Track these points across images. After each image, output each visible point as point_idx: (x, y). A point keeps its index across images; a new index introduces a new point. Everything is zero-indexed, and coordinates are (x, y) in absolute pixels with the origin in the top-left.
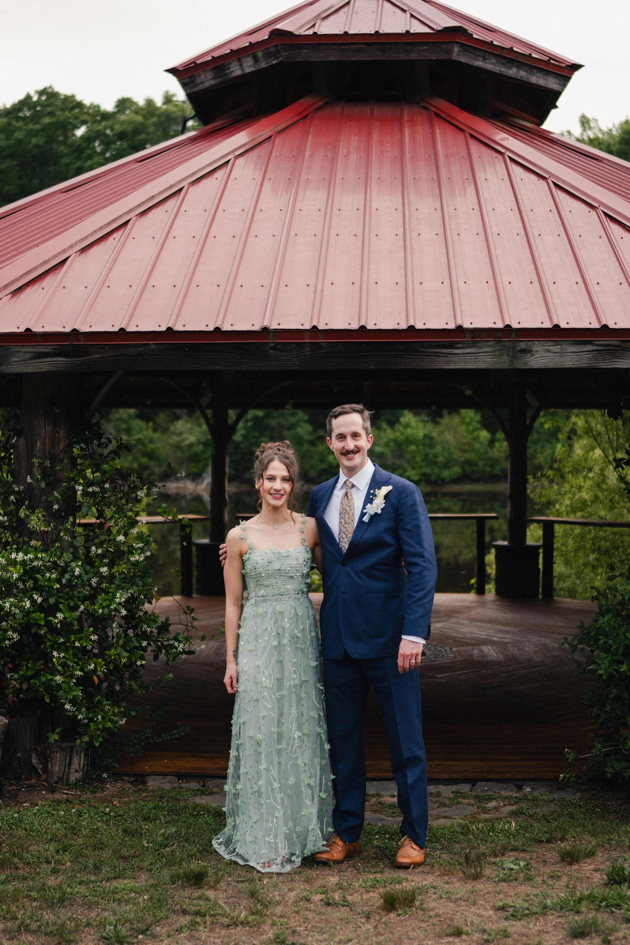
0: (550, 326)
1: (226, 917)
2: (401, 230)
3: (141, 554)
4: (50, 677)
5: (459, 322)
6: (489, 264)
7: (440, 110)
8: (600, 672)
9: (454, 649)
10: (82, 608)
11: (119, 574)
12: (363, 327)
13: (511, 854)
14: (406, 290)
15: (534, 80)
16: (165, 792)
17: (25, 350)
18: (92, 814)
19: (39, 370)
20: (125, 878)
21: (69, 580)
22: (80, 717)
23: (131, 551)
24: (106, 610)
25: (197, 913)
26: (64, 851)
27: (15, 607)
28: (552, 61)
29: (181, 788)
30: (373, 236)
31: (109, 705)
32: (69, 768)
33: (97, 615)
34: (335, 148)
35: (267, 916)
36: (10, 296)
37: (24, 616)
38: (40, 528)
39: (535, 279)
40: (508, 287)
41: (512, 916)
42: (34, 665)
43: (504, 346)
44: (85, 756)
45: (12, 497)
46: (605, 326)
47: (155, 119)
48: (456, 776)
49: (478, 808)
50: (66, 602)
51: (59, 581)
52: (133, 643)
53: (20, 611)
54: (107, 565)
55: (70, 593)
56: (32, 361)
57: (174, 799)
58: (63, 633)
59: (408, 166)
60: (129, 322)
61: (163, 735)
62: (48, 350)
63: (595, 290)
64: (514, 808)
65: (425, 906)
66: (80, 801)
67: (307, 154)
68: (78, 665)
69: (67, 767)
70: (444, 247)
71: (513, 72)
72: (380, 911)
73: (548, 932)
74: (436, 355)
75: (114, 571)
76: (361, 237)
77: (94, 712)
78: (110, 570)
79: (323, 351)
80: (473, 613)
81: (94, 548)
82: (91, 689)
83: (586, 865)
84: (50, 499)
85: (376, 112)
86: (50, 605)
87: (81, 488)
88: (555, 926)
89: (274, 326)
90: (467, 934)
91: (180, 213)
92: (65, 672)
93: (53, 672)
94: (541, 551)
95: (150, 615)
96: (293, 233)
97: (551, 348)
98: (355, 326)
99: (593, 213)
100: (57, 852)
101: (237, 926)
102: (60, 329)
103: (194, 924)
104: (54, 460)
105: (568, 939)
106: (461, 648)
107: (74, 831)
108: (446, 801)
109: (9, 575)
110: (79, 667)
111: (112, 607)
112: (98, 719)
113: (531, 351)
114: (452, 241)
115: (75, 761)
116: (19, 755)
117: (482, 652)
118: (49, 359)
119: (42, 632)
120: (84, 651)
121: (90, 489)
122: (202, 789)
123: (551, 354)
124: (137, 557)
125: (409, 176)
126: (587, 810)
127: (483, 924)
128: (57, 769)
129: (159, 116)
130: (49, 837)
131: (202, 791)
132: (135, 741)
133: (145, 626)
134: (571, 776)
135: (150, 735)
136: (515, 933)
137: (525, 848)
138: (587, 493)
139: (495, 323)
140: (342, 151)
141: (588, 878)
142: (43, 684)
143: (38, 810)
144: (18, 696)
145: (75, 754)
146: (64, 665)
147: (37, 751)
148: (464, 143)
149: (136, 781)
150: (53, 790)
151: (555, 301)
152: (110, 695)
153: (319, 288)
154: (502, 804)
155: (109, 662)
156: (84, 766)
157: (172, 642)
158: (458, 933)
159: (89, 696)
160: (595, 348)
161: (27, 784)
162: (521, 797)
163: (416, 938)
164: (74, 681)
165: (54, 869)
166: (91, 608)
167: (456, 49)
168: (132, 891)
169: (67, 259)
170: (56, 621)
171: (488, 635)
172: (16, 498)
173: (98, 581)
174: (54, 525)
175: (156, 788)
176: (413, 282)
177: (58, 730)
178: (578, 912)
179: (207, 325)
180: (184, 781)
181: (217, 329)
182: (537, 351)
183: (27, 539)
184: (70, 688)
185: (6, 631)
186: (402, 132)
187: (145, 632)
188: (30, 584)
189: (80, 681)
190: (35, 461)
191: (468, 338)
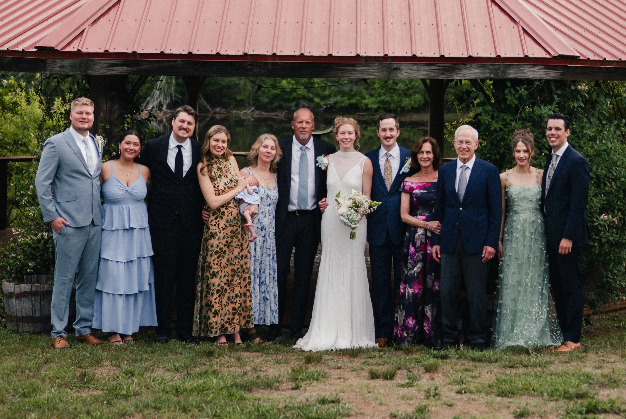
0: (411, 55)
5: (358, 52)
6: (381, 9)
12: (302, 55)
14: (329, 28)
17: (103, 62)
19: (111, 74)
36: (90, 26)
39: (407, 20)
43: (384, 66)
46: (442, 56)
56: (108, 69)
60: (166, 48)
62: (117, 63)
63: (442, 29)
74: (344, 70)
79: (279, 66)
89: (251, 53)
97: (411, 67)
98: (298, 54)
102: (125, 51)
113: (400, 69)
118: (117, 68)
123: (411, 71)
139: (379, 53)
151: (416, 37)
153: (278, 25)
160: (437, 68)
176: (334, 22)
179: (212, 51)
181: (218, 54)
182: (403, 69)
190: (101, 125)
191: (363, 62)
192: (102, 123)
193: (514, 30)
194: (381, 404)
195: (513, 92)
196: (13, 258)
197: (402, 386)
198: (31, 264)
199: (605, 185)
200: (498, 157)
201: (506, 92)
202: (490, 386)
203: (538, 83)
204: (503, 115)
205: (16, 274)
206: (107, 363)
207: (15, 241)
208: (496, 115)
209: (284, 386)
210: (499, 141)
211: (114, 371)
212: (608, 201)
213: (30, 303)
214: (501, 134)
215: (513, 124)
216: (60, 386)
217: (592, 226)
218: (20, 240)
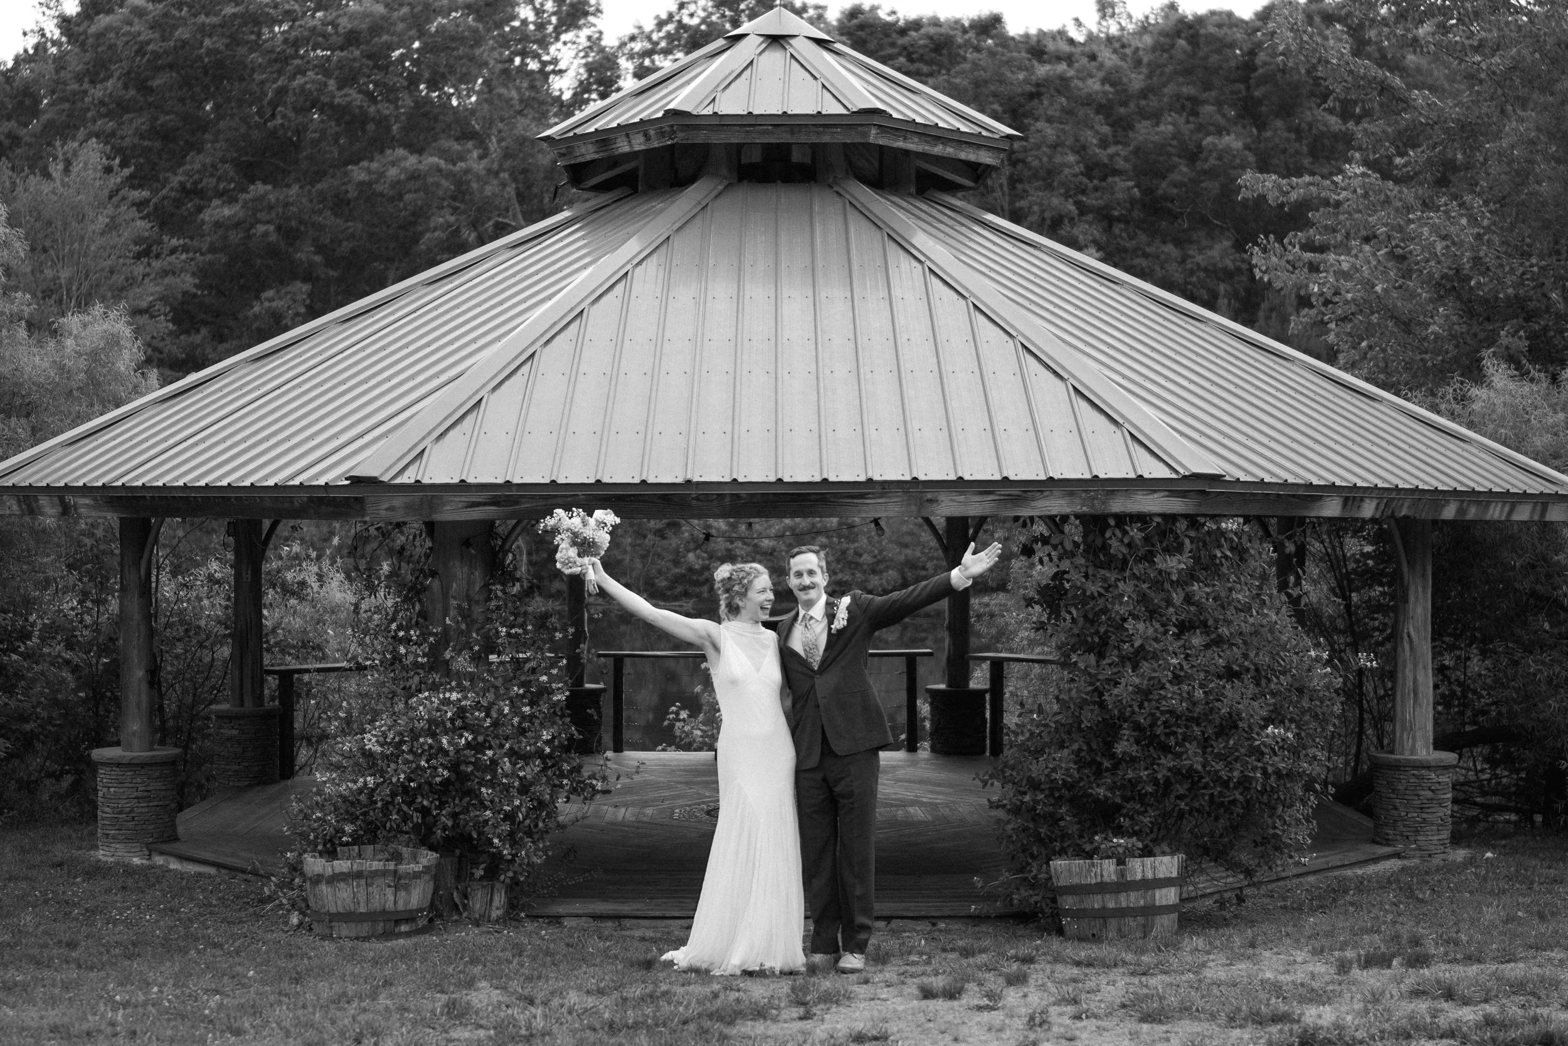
0: (954, 478)
3: (561, 694)
5: (870, 475)
6: (900, 407)
7: (856, 197)
10: (508, 746)
12: (780, 480)
14: (820, 438)
15: (963, 156)
17: (458, 499)
19: (471, 519)
22: (505, 852)
23: (551, 692)
24: (533, 747)
28: (984, 133)
29: (600, 925)
30: (785, 373)
32: (491, 905)
36: (436, 441)
37: (456, 753)
38: (466, 669)
39: (944, 425)
40: (918, 435)
42: (461, 800)
43: (911, 496)
44: (507, 892)
45: (432, 639)
46: (1006, 478)
50: (493, 740)
53: (454, 748)
54: (529, 705)
56: (466, 510)
58: (490, 770)
59: (821, 279)
60: (559, 473)
62: (480, 500)
63: (1001, 436)
68: (505, 801)
69: (488, 903)
71: (938, 150)
74: (848, 504)
75: (533, 710)
76: (773, 375)
77: (517, 847)
78: (531, 709)
81: (516, 688)
82: (515, 823)
84: (470, 640)
85: (783, 198)
86: (479, 742)
89: (696, 479)
92: (493, 807)
94: (988, 697)
96: (705, 369)
97: (955, 498)
98: (772, 479)
99: (1011, 341)
104: (469, 598)
110: (506, 803)
111: (538, 745)
112: (521, 855)
115: (496, 898)
116: (441, 893)
117: (909, 812)
118: (479, 508)
119: (470, 769)
121: (513, 631)
123: (955, 504)
124: (558, 697)
128: (478, 906)
132: (549, 883)
133: (565, 765)
135: (563, 877)
139: (903, 475)
140: (748, 258)
142: (472, 819)
144: (444, 833)
145: (496, 892)
147: (457, 889)
148: (881, 245)
149: (551, 921)
150: (478, 926)
151: (961, 450)
152: (529, 834)
153: (736, 435)
154: (915, 933)
156: (504, 903)
157: (589, 781)
159: (511, 834)
160: (998, 497)
161: (453, 919)
162: (935, 929)
164: (502, 816)
166: (516, 747)
167: (874, 131)
169: (481, 400)
170: (485, 758)
171: (916, 796)
172: (435, 640)
173: (519, 721)
175: (575, 925)
176: (826, 429)
177: (483, 866)
179: (633, 478)
180: (599, 922)
181: (644, 482)
182: (943, 501)
183: (448, 680)
184: (497, 822)
185: (435, 768)
186: (813, 228)
188: (458, 723)
189: (507, 816)
190: (454, 603)
191: (878, 490)
192: (454, 598)
193: (1117, 437)
194: (956, 1040)
195: (1119, 534)
196: (319, 819)
197: (980, 1008)
198: (349, 828)
199: (1269, 680)
200: (1097, 640)
201: (1108, 534)
202: (1124, 1006)
203: (1159, 520)
204: (1103, 572)
205: (325, 845)
206: (483, 984)
207: (319, 793)
208: (1090, 572)
209: (785, 1014)
210: (1097, 614)
211: (496, 995)
212: (1275, 704)
213: (349, 890)
214: (1101, 601)
215: (1121, 585)
216: (415, 1023)
217: (1251, 746)
218: (328, 789)
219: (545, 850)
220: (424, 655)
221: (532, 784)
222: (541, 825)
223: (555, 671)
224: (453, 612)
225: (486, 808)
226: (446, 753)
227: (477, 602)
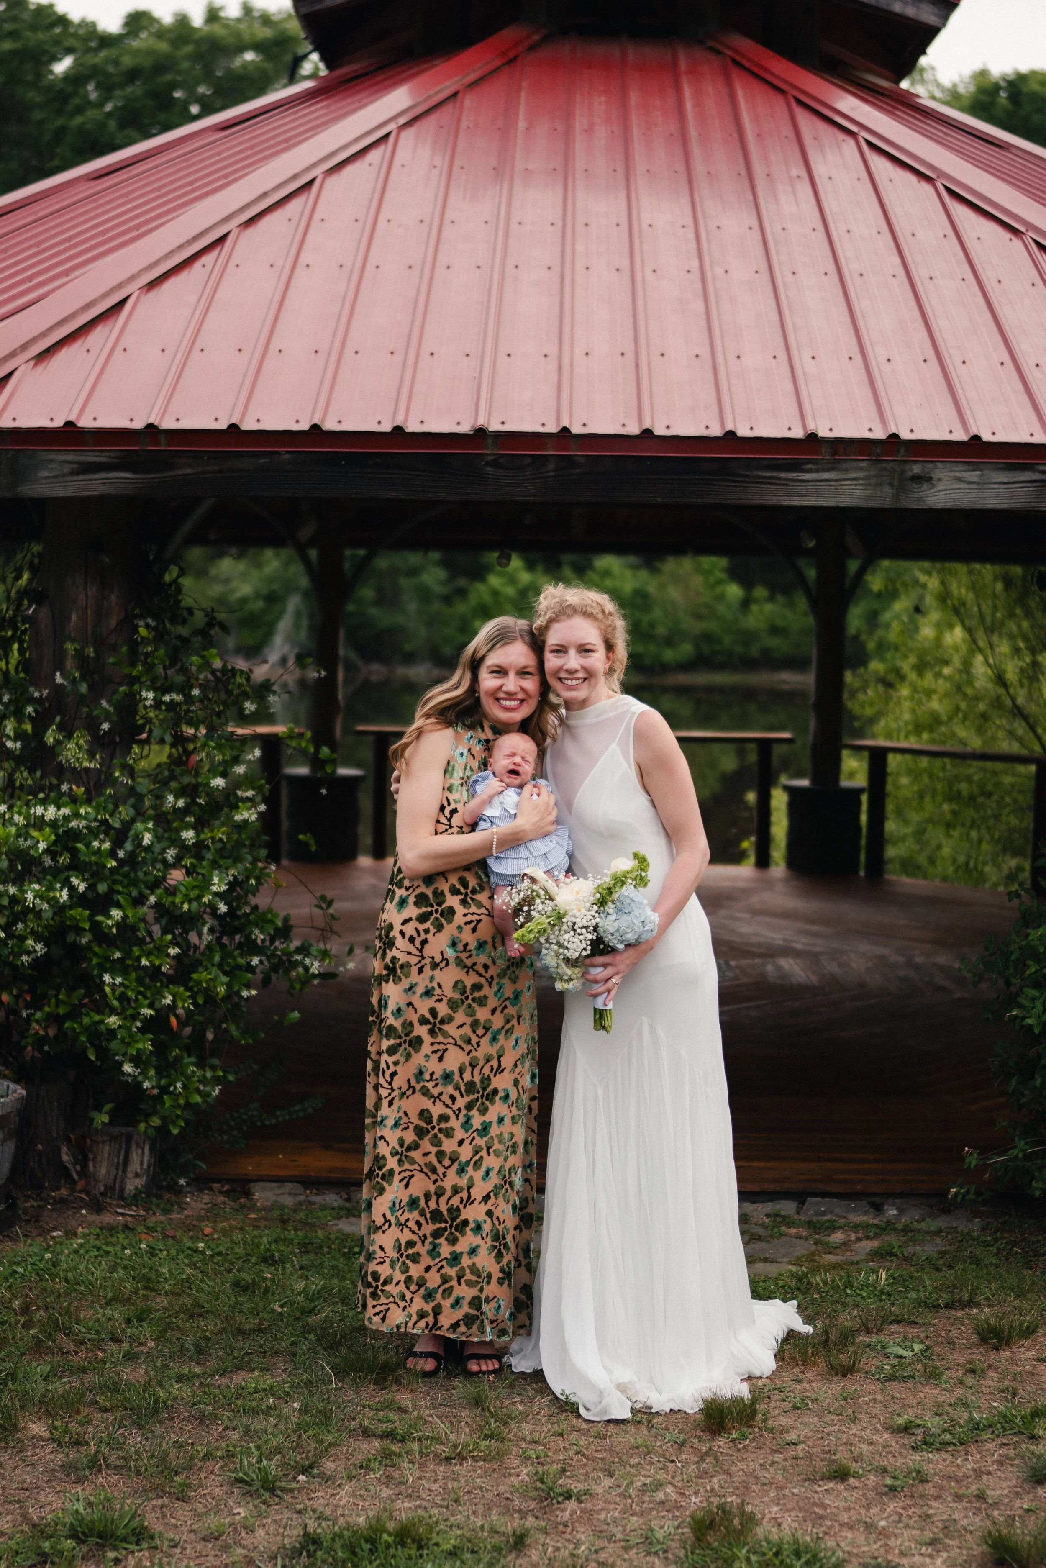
0: (964, 438)
1: (442, 1443)
2: (695, 264)
3: (250, 809)
4: (97, 1018)
5: (811, 427)
6: (851, 327)
7: (743, 56)
8: (1029, 1021)
9: (733, 963)
10: (152, 899)
11: (213, 843)
12: (647, 432)
13: (893, 1328)
14: (715, 368)
15: (897, 7)
16: (286, 1211)
17: (62, 458)
18: (173, 1252)
19: (86, 494)
20: (252, 1370)
21: (132, 855)
22: (146, 1085)
24: (195, 905)
25: (390, 1435)
26: (141, 1320)
27: (42, 898)
29: (311, 1203)
30: (648, 271)
31: (195, 1065)
32: (125, 1170)
33: (178, 913)
34: (568, 117)
35: (510, 1440)
36: (32, 363)
37: (55, 914)
38: (81, 763)
39: (930, 354)
40: (886, 368)
41: (925, 1443)
42: (69, 996)
43: (885, 469)
44: (151, 1149)
45: (30, 709)
47: (189, 49)
48: (771, 1187)
49: (816, 1243)
50: (125, 890)
51: (112, 854)
52: (234, 958)
53: (51, 906)
54: (194, 827)
55: (132, 875)
56: (75, 478)
57: (304, 1223)
58: (118, 943)
59: (696, 151)
60: (244, 413)
61: (278, 1113)
62: (103, 460)
63: (1033, 377)
64: (876, 1244)
65: (770, 1423)
66: (148, 1228)
67: (522, 125)
68: (145, 997)
69: (121, 1167)
70: (772, 295)
72: (698, 1433)
73: (989, 1473)
74: (768, 481)
75: (202, 836)
76: (627, 273)
77: (169, 1076)
78: (198, 834)
79: (578, 471)
80: (755, 900)
81: (171, 798)
82: (163, 1037)
83: (1022, 1350)
84: (95, 713)
85: (631, 56)
86: (98, 894)
87: (151, 695)
88: (1001, 1463)
89: (494, 426)
90: (857, 1476)
91: (313, 223)
92: (124, 1009)
93: (104, 1007)
94: (864, 798)
95: (264, 913)
96: (511, 262)
97: (964, 475)
98: (633, 429)
99: (1017, 242)
100: (128, 1321)
101: (464, 1459)
102: (125, 424)
103: (388, 1455)
104: (100, 643)
105: (1027, 1486)
106: (744, 962)
107: (149, 1283)
108: (761, 1232)
109: (29, 843)
110: (147, 1002)
111: (205, 900)
112: (176, 1088)
113: (930, 479)
114: (785, 284)
115: (135, 1157)
116: (40, 1147)
117: (779, 968)
118: (103, 475)
119: (84, 941)
120: (155, 972)
121: (167, 698)
122: (347, 1205)
123: (963, 486)
124: (245, 815)
125: (699, 168)
126: (998, 1249)
127: (877, 1457)
128: (103, 1171)
129: (198, 43)
130: (110, 1294)
131: (348, 1210)
132: (232, 1123)
133: (257, 931)
134: (968, 1192)
135: (255, 1113)
136: (936, 1474)
137: (913, 1318)
138: (940, 700)
139: (870, 430)
140: (580, 122)
141: (1032, 1374)
142: (86, 1029)
143: (81, 1246)
144: (41, 1050)
145: (134, 1147)
146: (122, 998)
147: (69, 1140)
148: (786, 111)
149: (233, 1190)
150: (98, 1208)
151: (967, 394)
153: (566, 361)
154: (853, 1237)
155: (197, 993)
156: (149, 1166)
157: (298, 957)
158: (841, 1475)
159: (160, 1049)
160: (1038, 476)
161: (54, 1198)
162: (884, 1225)
163: (771, 1483)
164: (139, 1024)
165: (129, 1353)
166: (167, 901)
168: (270, 1391)
169: (125, 301)
170: (110, 922)
171: (785, 940)
172: (35, 711)
173: (177, 855)
174: (101, 757)
175: (269, 1204)
176: (724, 354)
177: (108, 1107)
178: (1033, 1437)
179: (379, 422)
180: (315, 1191)
181: (398, 430)
182: (940, 480)
183: (55, 782)
184: (131, 1036)
185: (22, 939)
186: (679, 90)
187: (255, 940)
188: (64, 859)
189: (149, 1025)
190: (71, 647)
191: (826, 455)
192: (73, 641)
219: (216, 1080)
220: (19, 735)
221: (196, 965)
222: (210, 1036)
223: (240, 769)
224: (69, 663)
225: (113, 1011)
226: (38, 914)
227: (114, 649)
